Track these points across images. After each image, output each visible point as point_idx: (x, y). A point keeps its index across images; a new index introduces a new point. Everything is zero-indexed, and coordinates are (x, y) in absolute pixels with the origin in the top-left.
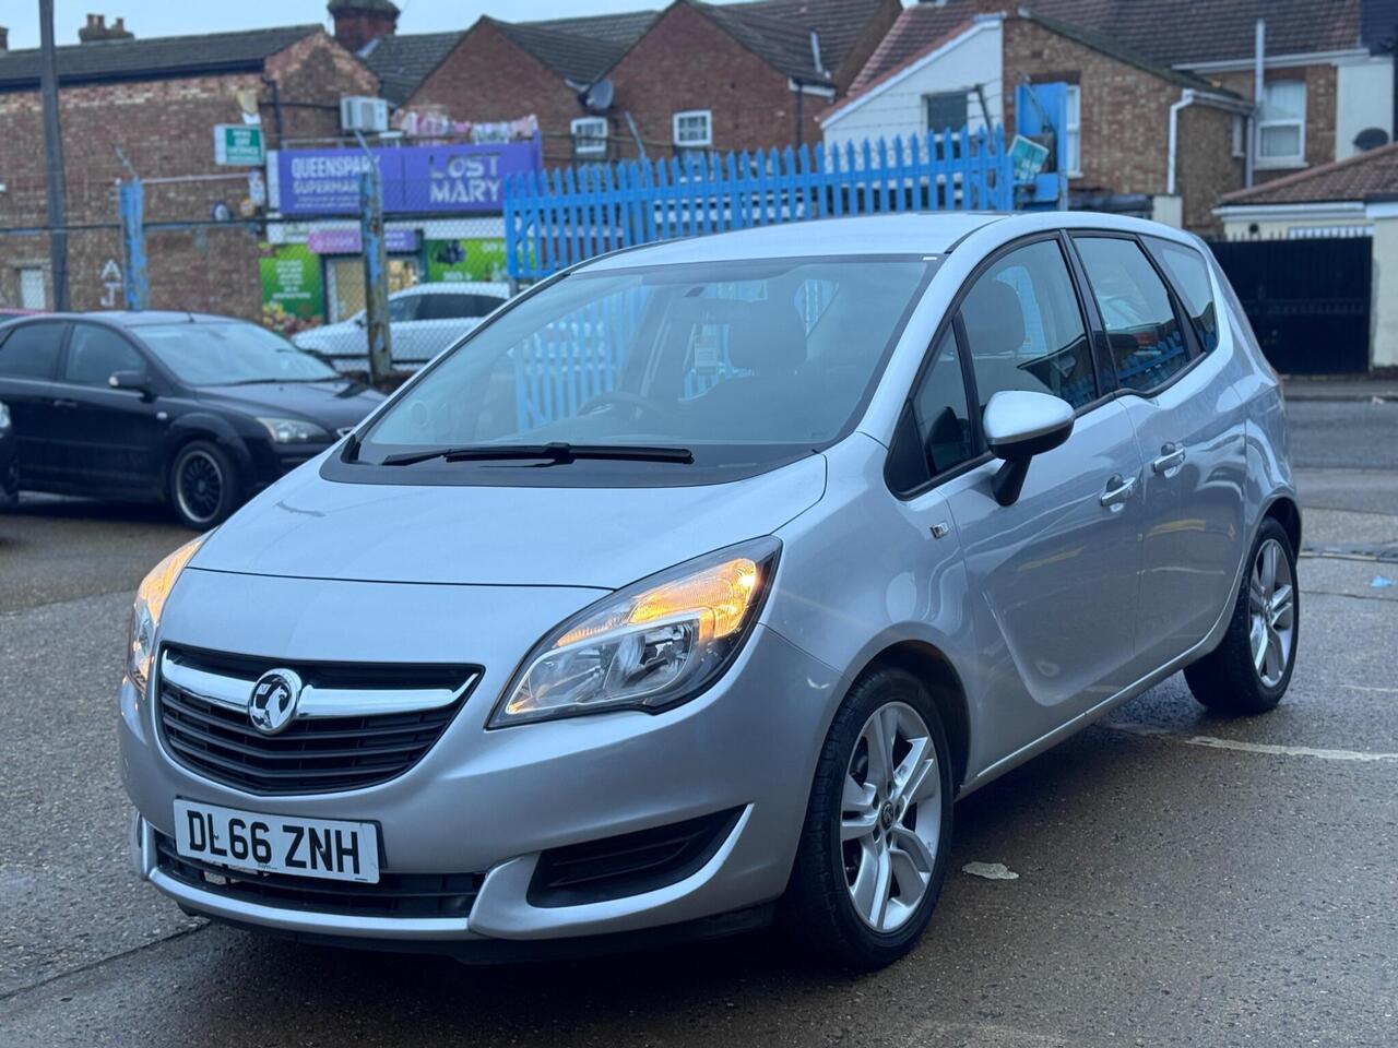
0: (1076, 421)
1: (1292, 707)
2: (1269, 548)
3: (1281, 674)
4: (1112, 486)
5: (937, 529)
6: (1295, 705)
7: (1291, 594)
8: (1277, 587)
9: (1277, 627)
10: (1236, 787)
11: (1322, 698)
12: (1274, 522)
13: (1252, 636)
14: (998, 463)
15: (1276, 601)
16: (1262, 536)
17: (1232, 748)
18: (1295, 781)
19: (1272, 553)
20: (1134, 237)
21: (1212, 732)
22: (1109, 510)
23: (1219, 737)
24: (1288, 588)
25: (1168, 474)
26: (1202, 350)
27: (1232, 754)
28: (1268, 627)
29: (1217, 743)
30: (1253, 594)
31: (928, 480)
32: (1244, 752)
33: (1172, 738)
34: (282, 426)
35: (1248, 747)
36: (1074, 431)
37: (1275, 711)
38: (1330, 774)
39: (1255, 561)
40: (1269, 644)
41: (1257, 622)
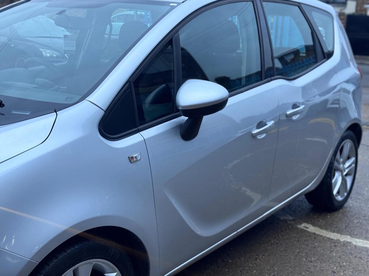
0: (229, 99)
1: (348, 208)
2: (346, 144)
3: (346, 194)
4: (259, 126)
5: (132, 157)
6: (350, 208)
7: (355, 161)
8: (349, 158)
9: (346, 175)
10: (311, 262)
11: (362, 204)
12: (350, 132)
13: (333, 181)
14: (184, 118)
15: (347, 164)
16: (343, 139)
17: (317, 233)
18: (339, 260)
19: (348, 145)
20: (298, 4)
21: (311, 221)
22: (257, 138)
23: (314, 225)
24: (353, 159)
25: (295, 118)
26: (325, 58)
27: (315, 236)
28: (342, 176)
29: (311, 229)
30: (336, 164)
31: (136, 127)
32: (321, 236)
33: (292, 223)
34: (48, 52)
35: (324, 233)
36: (228, 104)
37: (341, 210)
38: (356, 257)
39: (339, 149)
40: (342, 183)
41: (337, 175)
